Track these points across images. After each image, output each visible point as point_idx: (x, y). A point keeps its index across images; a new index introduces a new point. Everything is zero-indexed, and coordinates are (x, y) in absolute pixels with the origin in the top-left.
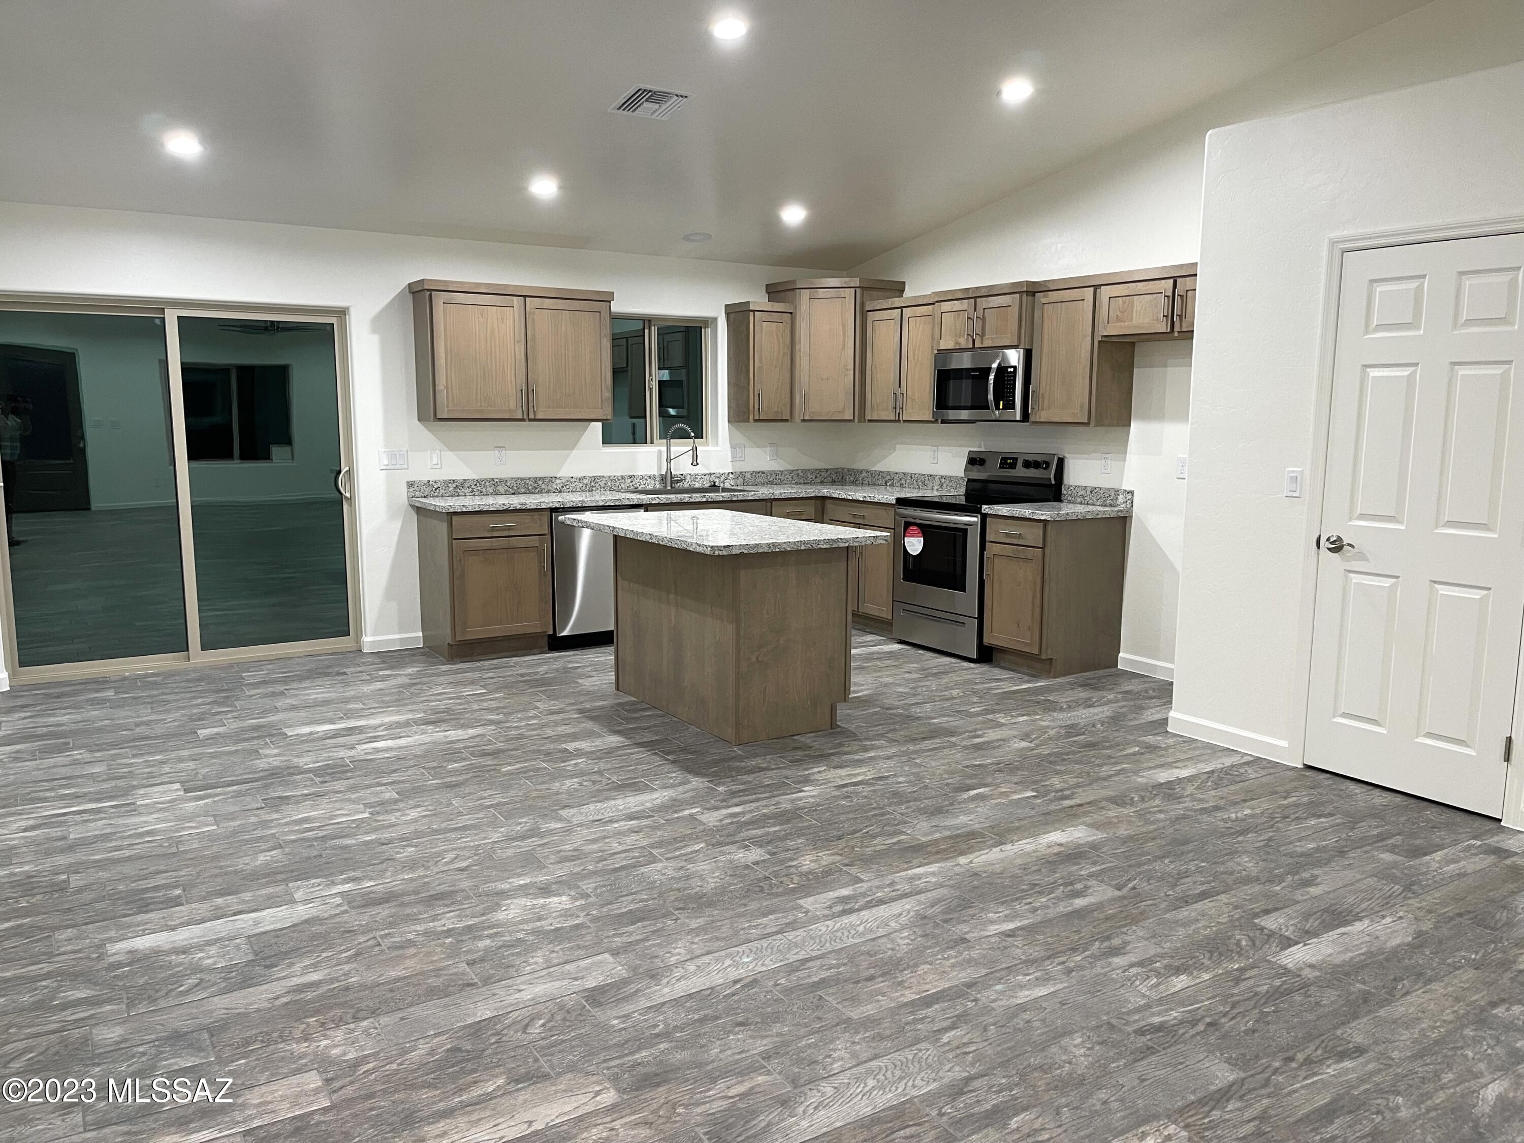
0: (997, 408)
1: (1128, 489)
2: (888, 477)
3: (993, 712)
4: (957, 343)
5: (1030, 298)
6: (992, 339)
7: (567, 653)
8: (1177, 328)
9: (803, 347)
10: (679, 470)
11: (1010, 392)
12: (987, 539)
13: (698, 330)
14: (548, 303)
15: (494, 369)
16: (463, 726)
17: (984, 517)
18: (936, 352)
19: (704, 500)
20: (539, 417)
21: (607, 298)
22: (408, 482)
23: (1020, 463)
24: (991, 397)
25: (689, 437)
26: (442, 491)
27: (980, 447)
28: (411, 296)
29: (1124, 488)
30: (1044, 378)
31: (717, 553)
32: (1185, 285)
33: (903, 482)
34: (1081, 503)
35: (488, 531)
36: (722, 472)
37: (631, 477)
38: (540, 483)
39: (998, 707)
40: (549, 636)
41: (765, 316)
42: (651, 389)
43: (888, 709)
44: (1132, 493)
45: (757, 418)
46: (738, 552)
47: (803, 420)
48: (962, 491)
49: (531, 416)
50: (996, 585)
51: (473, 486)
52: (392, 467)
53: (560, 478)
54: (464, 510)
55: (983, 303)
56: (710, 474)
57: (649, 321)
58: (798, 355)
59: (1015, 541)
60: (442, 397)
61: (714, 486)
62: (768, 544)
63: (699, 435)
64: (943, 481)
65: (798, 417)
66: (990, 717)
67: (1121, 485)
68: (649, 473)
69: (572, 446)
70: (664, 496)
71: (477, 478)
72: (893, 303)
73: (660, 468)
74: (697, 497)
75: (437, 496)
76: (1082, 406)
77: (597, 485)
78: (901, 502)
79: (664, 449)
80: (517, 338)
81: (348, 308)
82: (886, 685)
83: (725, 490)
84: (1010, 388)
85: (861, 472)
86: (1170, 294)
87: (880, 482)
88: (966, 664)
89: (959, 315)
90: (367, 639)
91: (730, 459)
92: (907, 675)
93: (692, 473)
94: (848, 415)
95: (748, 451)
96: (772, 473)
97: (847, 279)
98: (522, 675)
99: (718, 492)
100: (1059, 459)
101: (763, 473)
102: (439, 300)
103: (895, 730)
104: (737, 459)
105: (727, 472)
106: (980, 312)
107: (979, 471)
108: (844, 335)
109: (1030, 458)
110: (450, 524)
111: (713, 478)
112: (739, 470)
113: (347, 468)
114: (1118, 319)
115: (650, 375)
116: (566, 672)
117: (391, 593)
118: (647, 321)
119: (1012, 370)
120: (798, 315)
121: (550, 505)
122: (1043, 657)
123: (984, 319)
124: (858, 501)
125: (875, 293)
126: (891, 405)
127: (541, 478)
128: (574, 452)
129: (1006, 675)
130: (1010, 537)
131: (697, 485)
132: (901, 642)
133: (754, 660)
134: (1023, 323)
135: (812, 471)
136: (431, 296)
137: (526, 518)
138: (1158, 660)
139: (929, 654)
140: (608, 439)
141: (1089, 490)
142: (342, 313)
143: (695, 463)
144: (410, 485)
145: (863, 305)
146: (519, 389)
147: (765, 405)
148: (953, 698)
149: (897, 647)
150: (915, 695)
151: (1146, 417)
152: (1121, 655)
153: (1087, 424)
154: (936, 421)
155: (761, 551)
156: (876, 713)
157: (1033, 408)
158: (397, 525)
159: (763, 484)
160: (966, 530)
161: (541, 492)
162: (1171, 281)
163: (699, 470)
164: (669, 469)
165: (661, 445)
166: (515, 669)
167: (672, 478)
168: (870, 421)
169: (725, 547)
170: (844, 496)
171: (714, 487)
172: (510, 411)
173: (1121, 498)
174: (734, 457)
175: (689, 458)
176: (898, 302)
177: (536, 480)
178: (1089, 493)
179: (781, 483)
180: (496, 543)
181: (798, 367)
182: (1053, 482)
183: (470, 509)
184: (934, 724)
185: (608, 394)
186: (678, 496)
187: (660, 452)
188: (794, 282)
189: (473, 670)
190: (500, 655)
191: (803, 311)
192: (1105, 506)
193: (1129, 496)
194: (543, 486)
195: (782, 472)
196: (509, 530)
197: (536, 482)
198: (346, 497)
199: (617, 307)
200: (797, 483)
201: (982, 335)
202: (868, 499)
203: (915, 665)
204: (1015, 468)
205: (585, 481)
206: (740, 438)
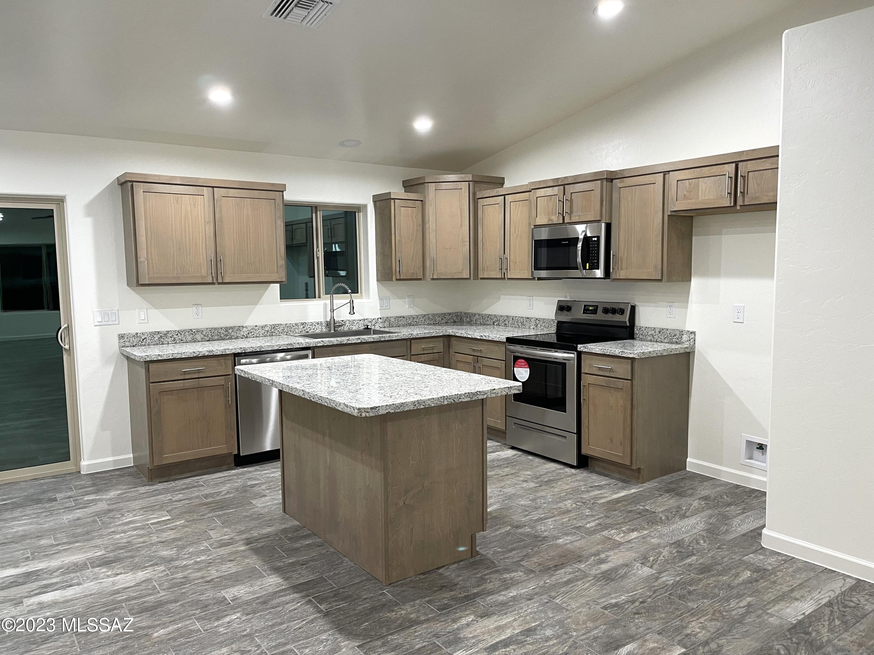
0: (585, 268)
1: (691, 330)
2: (495, 319)
3: (606, 527)
4: (550, 220)
5: (609, 184)
6: (579, 216)
7: (250, 469)
8: (740, 202)
9: (431, 225)
10: (340, 317)
11: (594, 257)
12: (582, 371)
13: (353, 213)
14: (232, 192)
15: (188, 243)
16: (136, 568)
17: (580, 354)
18: (533, 227)
19: (359, 341)
20: (226, 281)
21: (281, 189)
22: (119, 335)
23: (600, 310)
24: (579, 260)
25: (347, 293)
26: (148, 341)
27: (566, 297)
28: (120, 187)
29: (687, 329)
30: (622, 245)
31: (364, 415)
32: (746, 167)
33: (507, 322)
34: (651, 341)
35: (181, 375)
36: (373, 318)
37: (303, 324)
38: (230, 331)
39: (609, 521)
40: (235, 455)
41: (402, 203)
42: (318, 258)
43: (517, 527)
44: (694, 333)
45: (398, 278)
46: (384, 412)
47: (433, 279)
48: (553, 330)
49: (220, 281)
50: (591, 407)
51: (175, 336)
52: (105, 323)
53: (246, 327)
54: (160, 358)
55: (570, 189)
56: (364, 320)
57: (316, 207)
58: (427, 231)
59: (607, 374)
60: (143, 267)
61: (367, 328)
62: (414, 403)
63: (355, 291)
64: (537, 322)
65: (429, 275)
66: (605, 533)
67: (685, 327)
68: (317, 321)
69: (255, 303)
70: (327, 339)
71: (178, 329)
72: (497, 192)
73: (325, 316)
74: (353, 339)
75: (145, 345)
76: (655, 267)
77: (276, 332)
78: (510, 340)
79: (328, 302)
80: (207, 220)
81: (65, 197)
82: (510, 497)
83: (376, 332)
84: (595, 253)
85: (475, 315)
86: (733, 175)
87: (488, 323)
88: (568, 470)
89: (551, 199)
90: (84, 463)
91: (379, 308)
92: (525, 485)
93: (350, 319)
94: (466, 275)
95: (392, 301)
96: (410, 317)
97: (463, 175)
98: (206, 496)
99: (370, 334)
100: (632, 306)
101: (404, 317)
102: (139, 189)
103: (527, 556)
104: (383, 308)
105: (377, 317)
106: (568, 196)
107: (567, 315)
108: (461, 216)
109: (609, 306)
110: (148, 370)
111: (366, 322)
112: (385, 316)
113: (66, 325)
114: (685, 197)
115: (317, 247)
116: (245, 491)
117: (104, 424)
118: (314, 207)
119: (596, 239)
120: (427, 204)
121: (233, 351)
122: (634, 467)
123: (571, 201)
124: (476, 339)
125: (483, 185)
126: (498, 266)
127: (231, 328)
128: (258, 306)
129: (603, 481)
130: (602, 371)
131: (354, 328)
132: (513, 448)
133: (401, 503)
134: (604, 203)
135: (439, 315)
136: (132, 185)
137: (213, 362)
138: (721, 465)
139: (537, 460)
140: (285, 295)
141: (657, 331)
142: (60, 201)
143: (352, 312)
144: (121, 337)
145: (474, 194)
146: (209, 260)
147: (404, 269)
148: (569, 511)
149: (510, 453)
150: (536, 508)
151: (705, 274)
152: (688, 460)
153: (660, 280)
154: (534, 279)
155: (406, 409)
156: (508, 533)
157: (613, 268)
158: (110, 369)
159: (404, 326)
160: (565, 363)
161: (230, 338)
162: (734, 165)
163: (356, 317)
164: (332, 317)
165: (326, 299)
166: (203, 488)
167: (334, 323)
168: (481, 279)
169: (371, 408)
170: (465, 335)
171: (367, 330)
172: (202, 277)
173: (685, 337)
174: (381, 307)
175: (347, 309)
176: (501, 191)
177: (227, 329)
178: (657, 332)
179: (417, 324)
180: (188, 384)
181: (428, 240)
182: (628, 324)
183: (165, 358)
184: (561, 546)
185: (282, 262)
186: (339, 339)
187: (326, 305)
188: (424, 178)
189: (166, 491)
190: (194, 473)
191: (430, 199)
192: (672, 343)
193: (692, 336)
194: (233, 334)
195: (417, 316)
196: (199, 372)
197: (226, 331)
198: (65, 349)
199: (289, 196)
200: (429, 324)
201: (571, 214)
202: (484, 338)
203: (529, 473)
204: (596, 313)
205: (267, 329)
206: (386, 293)
